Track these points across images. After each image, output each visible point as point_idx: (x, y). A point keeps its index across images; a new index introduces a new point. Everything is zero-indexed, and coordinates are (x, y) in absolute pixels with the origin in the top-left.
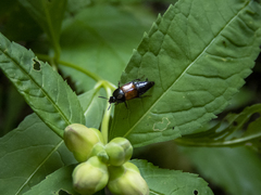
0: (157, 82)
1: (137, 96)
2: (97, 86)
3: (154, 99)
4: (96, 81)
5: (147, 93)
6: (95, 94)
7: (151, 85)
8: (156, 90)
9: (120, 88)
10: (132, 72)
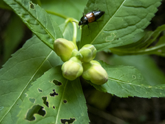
0: (106, 12)
4: (65, 19)
5: (100, 19)
6: (66, 26)
8: (106, 16)
10: (90, 6)
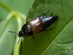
0: (61, 16)
1: (43, 30)
2: (9, 16)
3: (58, 31)
4: (8, 11)
5: (52, 26)
6: (7, 24)
7: (55, 19)
8: (60, 23)
9: (28, 23)
10: (38, 8)
